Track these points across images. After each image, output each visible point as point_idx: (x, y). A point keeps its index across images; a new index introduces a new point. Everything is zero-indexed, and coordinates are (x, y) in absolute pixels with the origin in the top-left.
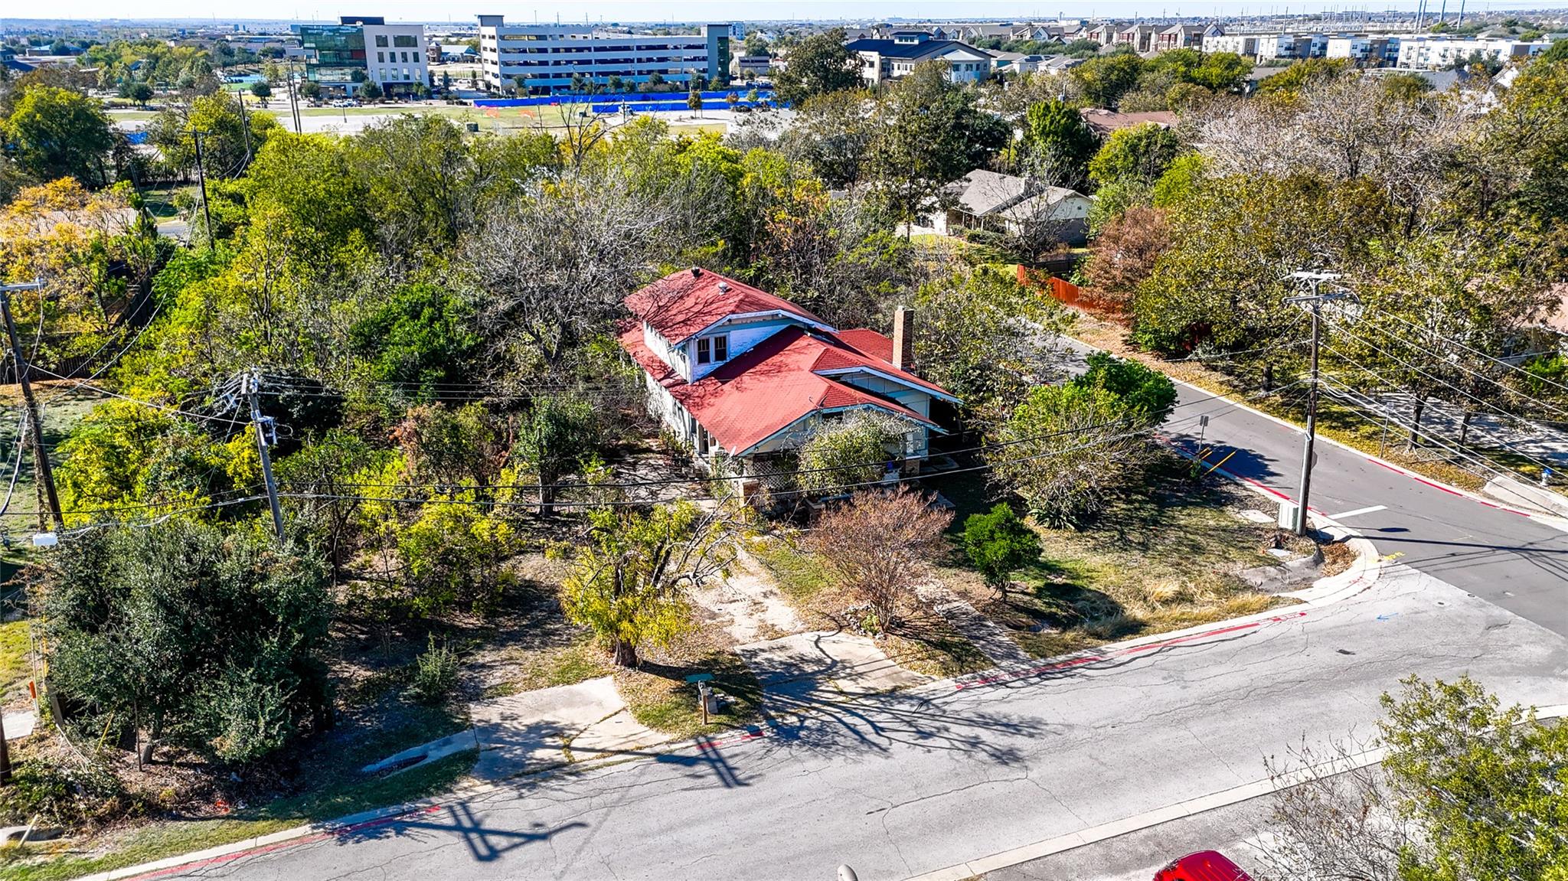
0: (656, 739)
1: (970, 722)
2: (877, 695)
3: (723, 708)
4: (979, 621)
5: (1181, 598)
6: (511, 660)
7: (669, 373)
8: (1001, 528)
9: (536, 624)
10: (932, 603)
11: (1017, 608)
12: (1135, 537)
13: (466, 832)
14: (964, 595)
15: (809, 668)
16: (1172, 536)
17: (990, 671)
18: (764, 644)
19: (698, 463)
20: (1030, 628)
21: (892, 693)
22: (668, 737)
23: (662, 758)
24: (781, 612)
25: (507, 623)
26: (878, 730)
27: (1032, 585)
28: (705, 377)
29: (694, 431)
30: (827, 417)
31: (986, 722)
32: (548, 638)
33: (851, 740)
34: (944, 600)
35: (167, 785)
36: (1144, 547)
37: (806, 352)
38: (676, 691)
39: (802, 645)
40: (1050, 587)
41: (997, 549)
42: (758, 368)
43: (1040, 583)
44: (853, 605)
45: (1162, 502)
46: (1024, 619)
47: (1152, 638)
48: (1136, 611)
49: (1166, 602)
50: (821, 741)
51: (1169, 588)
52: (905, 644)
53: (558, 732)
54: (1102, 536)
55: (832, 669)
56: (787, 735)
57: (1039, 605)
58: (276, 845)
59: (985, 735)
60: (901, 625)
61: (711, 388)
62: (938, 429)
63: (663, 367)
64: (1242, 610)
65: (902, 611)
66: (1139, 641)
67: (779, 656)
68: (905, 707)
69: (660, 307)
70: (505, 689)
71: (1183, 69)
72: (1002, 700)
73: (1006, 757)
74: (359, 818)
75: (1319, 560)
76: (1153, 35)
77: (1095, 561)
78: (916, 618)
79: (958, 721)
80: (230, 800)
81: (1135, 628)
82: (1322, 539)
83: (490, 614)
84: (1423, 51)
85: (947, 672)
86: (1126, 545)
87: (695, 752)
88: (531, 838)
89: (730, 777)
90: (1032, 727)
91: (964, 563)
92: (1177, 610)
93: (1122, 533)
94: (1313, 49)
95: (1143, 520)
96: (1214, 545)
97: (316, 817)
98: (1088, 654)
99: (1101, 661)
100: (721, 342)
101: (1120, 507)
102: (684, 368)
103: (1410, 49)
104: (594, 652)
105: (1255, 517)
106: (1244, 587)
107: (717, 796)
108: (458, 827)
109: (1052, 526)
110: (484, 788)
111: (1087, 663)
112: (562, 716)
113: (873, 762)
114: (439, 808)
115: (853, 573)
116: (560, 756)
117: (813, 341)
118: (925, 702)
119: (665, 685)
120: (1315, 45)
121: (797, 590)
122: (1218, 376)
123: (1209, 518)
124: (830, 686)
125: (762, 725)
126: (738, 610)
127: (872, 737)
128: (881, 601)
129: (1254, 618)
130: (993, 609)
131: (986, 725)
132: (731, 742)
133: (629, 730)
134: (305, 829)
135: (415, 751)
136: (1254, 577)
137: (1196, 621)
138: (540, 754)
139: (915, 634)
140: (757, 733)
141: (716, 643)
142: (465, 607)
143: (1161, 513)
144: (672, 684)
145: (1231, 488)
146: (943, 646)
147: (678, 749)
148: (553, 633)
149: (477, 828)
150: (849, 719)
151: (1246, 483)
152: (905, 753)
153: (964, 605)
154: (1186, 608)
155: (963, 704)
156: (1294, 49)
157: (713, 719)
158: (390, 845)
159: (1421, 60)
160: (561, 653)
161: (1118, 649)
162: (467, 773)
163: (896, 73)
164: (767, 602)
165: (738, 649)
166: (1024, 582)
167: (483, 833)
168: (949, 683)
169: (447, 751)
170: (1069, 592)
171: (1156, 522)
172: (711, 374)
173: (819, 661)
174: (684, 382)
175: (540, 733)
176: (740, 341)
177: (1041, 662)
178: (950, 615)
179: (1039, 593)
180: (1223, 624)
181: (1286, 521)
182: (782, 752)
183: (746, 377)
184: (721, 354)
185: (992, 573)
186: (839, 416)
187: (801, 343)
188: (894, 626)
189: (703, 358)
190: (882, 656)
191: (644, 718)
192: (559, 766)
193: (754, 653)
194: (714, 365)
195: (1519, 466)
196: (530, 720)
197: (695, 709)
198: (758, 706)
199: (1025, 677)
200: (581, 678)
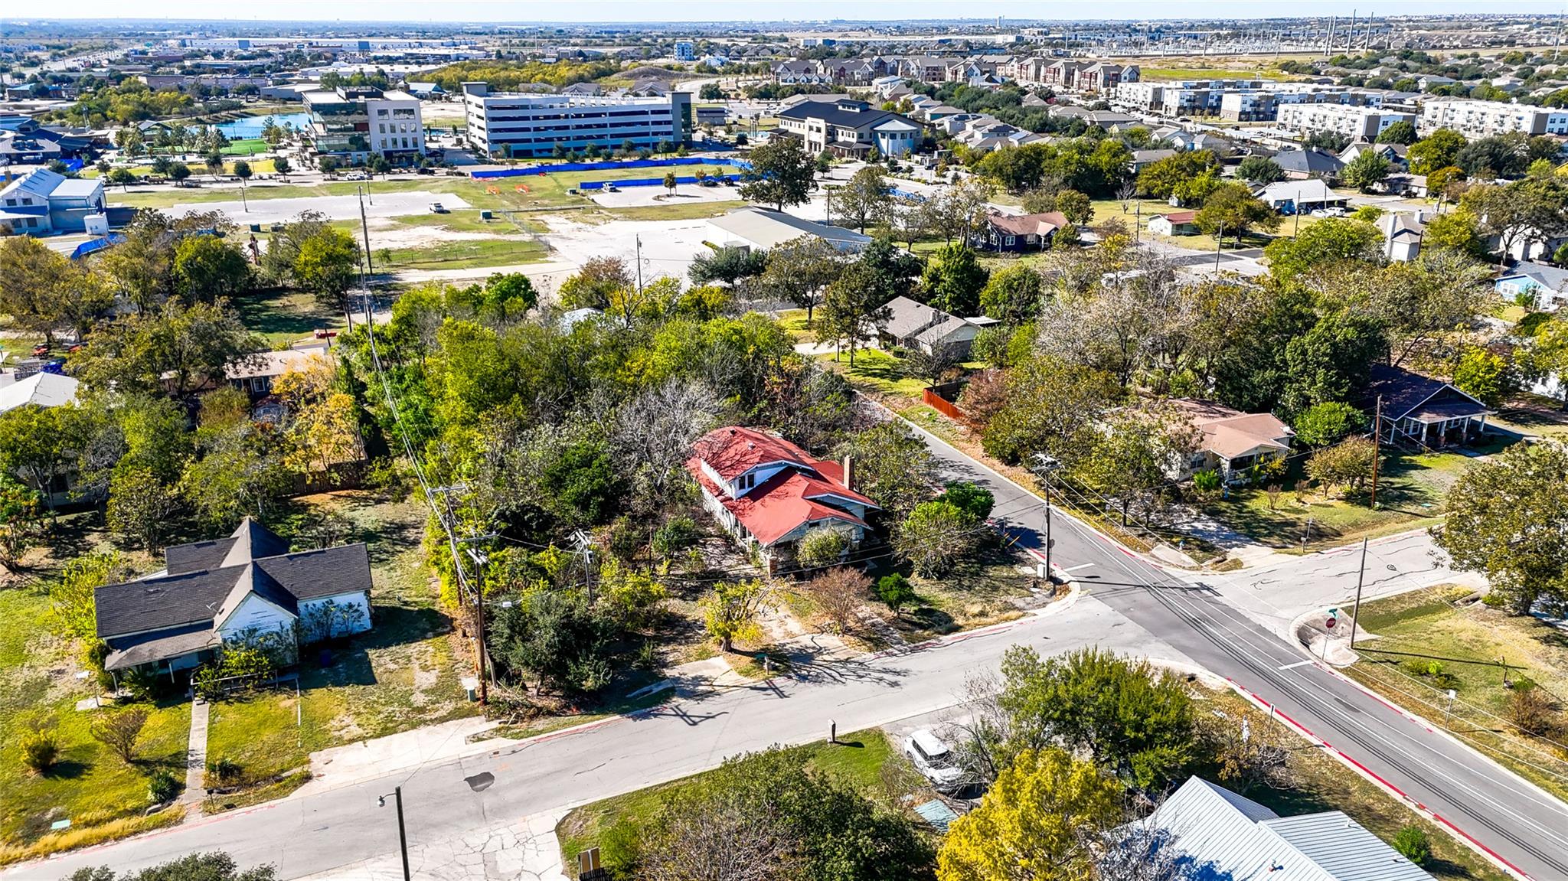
0: (749, 681)
1: (879, 671)
2: (840, 661)
3: (775, 668)
4: (887, 628)
5: (982, 614)
6: (675, 650)
7: (721, 493)
8: (896, 584)
9: (681, 633)
10: (865, 619)
11: (904, 620)
12: (966, 583)
13: (682, 717)
14: (880, 615)
15: (811, 651)
16: (984, 582)
17: (890, 650)
18: (789, 641)
19: (741, 544)
20: (909, 630)
21: (847, 661)
22: (753, 680)
23: (752, 688)
24: (794, 625)
25: (667, 633)
26: (841, 675)
27: (913, 609)
28: (743, 497)
29: (737, 525)
30: (812, 525)
31: (886, 671)
32: (688, 641)
33: (830, 679)
34: (870, 618)
35: (552, 703)
36: (970, 588)
37: (798, 485)
38: (752, 662)
39: (805, 641)
40: (921, 610)
41: (893, 595)
42: (773, 493)
43: (916, 608)
44: (828, 621)
45: (984, 563)
46: (907, 626)
47: (963, 633)
48: (960, 621)
49: (974, 616)
50: (817, 680)
51: (976, 609)
52: (852, 639)
53: (706, 680)
54: (950, 582)
55: (820, 651)
56: (803, 678)
57: (915, 619)
58: (608, 723)
59: (885, 676)
60: (850, 630)
61: (747, 505)
62: (868, 527)
63: (717, 488)
64: (1007, 620)
65: (851, 624)
66: (957, 634)
67: (795, 646)
68: (853, 665)
69: (714, 454)
70: (676, 663)
71: (1077, 156)
72: (894, 662)
73: (894, 684)
74: (638, 712)
75: (1053, 593)
76: (1077, 72)
77: (944, 596)
78: (858, 627)
79: (874, 671)
80: (578, 709)
81: (957, 629)
82: (1056, 581)
83: (657, 629)
84: (1297, 114)
85: (870, 650)
86: (961, 587)
87: (766, 686)
88: (708, 718)
89: (781, 695)
90: (905, 673)
91: (879, 599)
92: (977, 620)
93: (960, 581)
94: (1210, 101)
95: (971, 573)
96: (1003, 586)
97: (622, 713)
98: (934, 641)
99: (939, 645)
100: (751, 478)
101: (960, 567)
102: (731, 491)
103: (1287, 111)
104: (711, 645)
105: (1027, 570)
106: (1014, 608)
107: (778, 700)
108: (677, 715)
109: (925, 578)
110: (681, 701)
111: (933, 645)
112: (705, 673)
113: (839, 687)
114: (668, 708)
115: (829, 608)
116: (710, 689)
117: (801, 478)
118: (861, 664)
119: (748, 659)
120: (1212, 97)
121: (802, 614)
122: (1032, 478)
123: (1004, 572)
124: (820, 658)
125: (792, 674)
126: (774, 625)
127: (839, 678)
128: (841, 619)
129: (1012, 622)
130: (894, 622)
131: (886, 672)
132: (780, 681)
133: (734, 678)
134: (618, 717)
135: (646, 689)
136: (1019, 603)
137: (985, 625)
138: (700, 688)
139: (857, 634)
140: (790, 677)
141: (766, 641)
142: (645, 626)
143: (982, 569)
144: (751, 659)
145: (1020, 554)
146: (869, 639)
147: (759, 685)
148: (690, 637)
149: (685, 715)
150: (828, 671)
151: (1028, 551)
152: (852, 683)
153: (880, 620)
154: (984, 620)
155: (878, 664)
156: (1194, 101)
157: (771, 673)
158: (652, 722)
159: (1295, 122)
160: (696, 646)
161: (946, 639)
162: (673, 695)
163: (840, 139)
164: (786, 620)
165: (777, 643)
166: (909, 608)
167: (688, 717)
168: (871, 655)
169: (661, 688)
170: (930, 612)
171: (978, 574)
172: (746, 495)
173: (814, 648)
174: (731, 499)
175: (697, 680)
176: (761, 477)
177: (912, 645)
178: (873, 625)
179: (916, 613)
180: (997, 626)
181: (1040, 574)
182: (802, 685)
183: (767, 498)
184: (751, 484)
185: (892, 605)
186: (817, 524)
187: (794, 479)
188: (847, 631)
189: (742, 486)
190: (841, 644)
191: (741, 673)
192: (711, 692)
193: (784, 645)
194: (747, 490)
195: (1172, 537)
196: (693, 675)
197: (762, 669)
198: (789, 667)
199: (904, 652)
200: (709, 657)
